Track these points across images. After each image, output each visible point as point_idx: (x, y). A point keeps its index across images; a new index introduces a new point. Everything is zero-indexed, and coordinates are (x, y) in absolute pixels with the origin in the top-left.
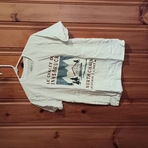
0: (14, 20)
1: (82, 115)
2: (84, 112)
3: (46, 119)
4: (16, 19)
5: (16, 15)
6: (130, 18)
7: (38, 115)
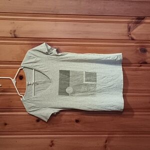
0: (13, 36)
1: (76, 124)
2: (77, 121)
3: (41, 128)
4: (15, 35)
5: (15, 31)
6: (119, 34)
7: (34, 125)
